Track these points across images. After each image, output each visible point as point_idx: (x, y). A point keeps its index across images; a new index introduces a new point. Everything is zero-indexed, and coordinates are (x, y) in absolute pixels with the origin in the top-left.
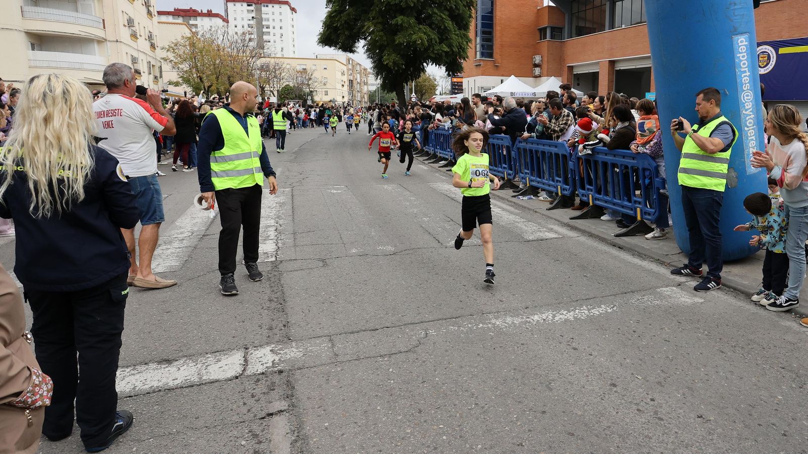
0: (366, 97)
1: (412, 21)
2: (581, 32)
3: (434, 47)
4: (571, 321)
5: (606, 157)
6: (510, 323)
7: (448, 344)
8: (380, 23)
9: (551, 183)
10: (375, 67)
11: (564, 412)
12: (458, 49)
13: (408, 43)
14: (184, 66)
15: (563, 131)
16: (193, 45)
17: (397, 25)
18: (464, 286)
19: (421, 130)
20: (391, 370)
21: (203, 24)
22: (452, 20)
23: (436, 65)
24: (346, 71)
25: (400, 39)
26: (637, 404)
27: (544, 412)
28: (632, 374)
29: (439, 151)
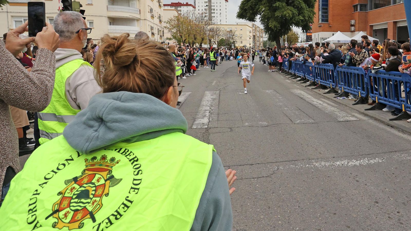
0: (262, 44)
1: (284, 4)
2: (377, 6)
3: (295, 17)
4: (357, 166)
5: (385, 76)
6: (323, 165)
7: (289, 174)
8: (268, 6)
9: (355, 90)
10: (265, 29)
11: (346, 215)
12: (308, 18)
13: (282, 16)
14: (174, 30)
15: (362, 61)
16: (178, 20)
17: (276, 7)
18: (302, 144)
19: (288, 61)
20: (257, 185)
21: (184, 10)
22: (305, 3)
23: (297, 27)
24: (252, 31)
25: (278, 14)
26: (388, 214)
27: (335, 214)
28: (389, 197)
29: (297, 72)
